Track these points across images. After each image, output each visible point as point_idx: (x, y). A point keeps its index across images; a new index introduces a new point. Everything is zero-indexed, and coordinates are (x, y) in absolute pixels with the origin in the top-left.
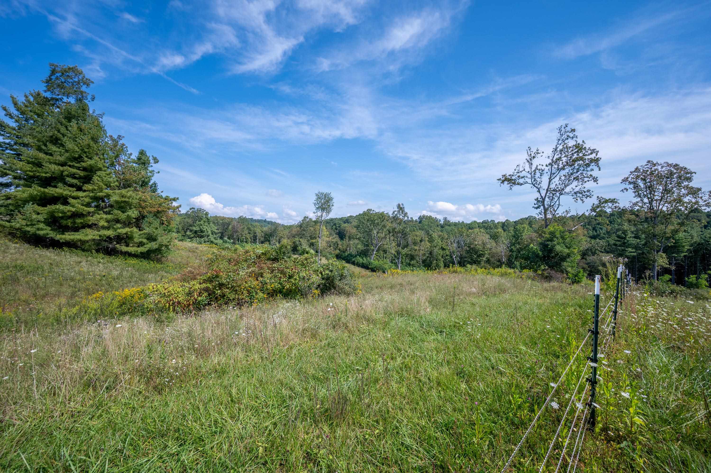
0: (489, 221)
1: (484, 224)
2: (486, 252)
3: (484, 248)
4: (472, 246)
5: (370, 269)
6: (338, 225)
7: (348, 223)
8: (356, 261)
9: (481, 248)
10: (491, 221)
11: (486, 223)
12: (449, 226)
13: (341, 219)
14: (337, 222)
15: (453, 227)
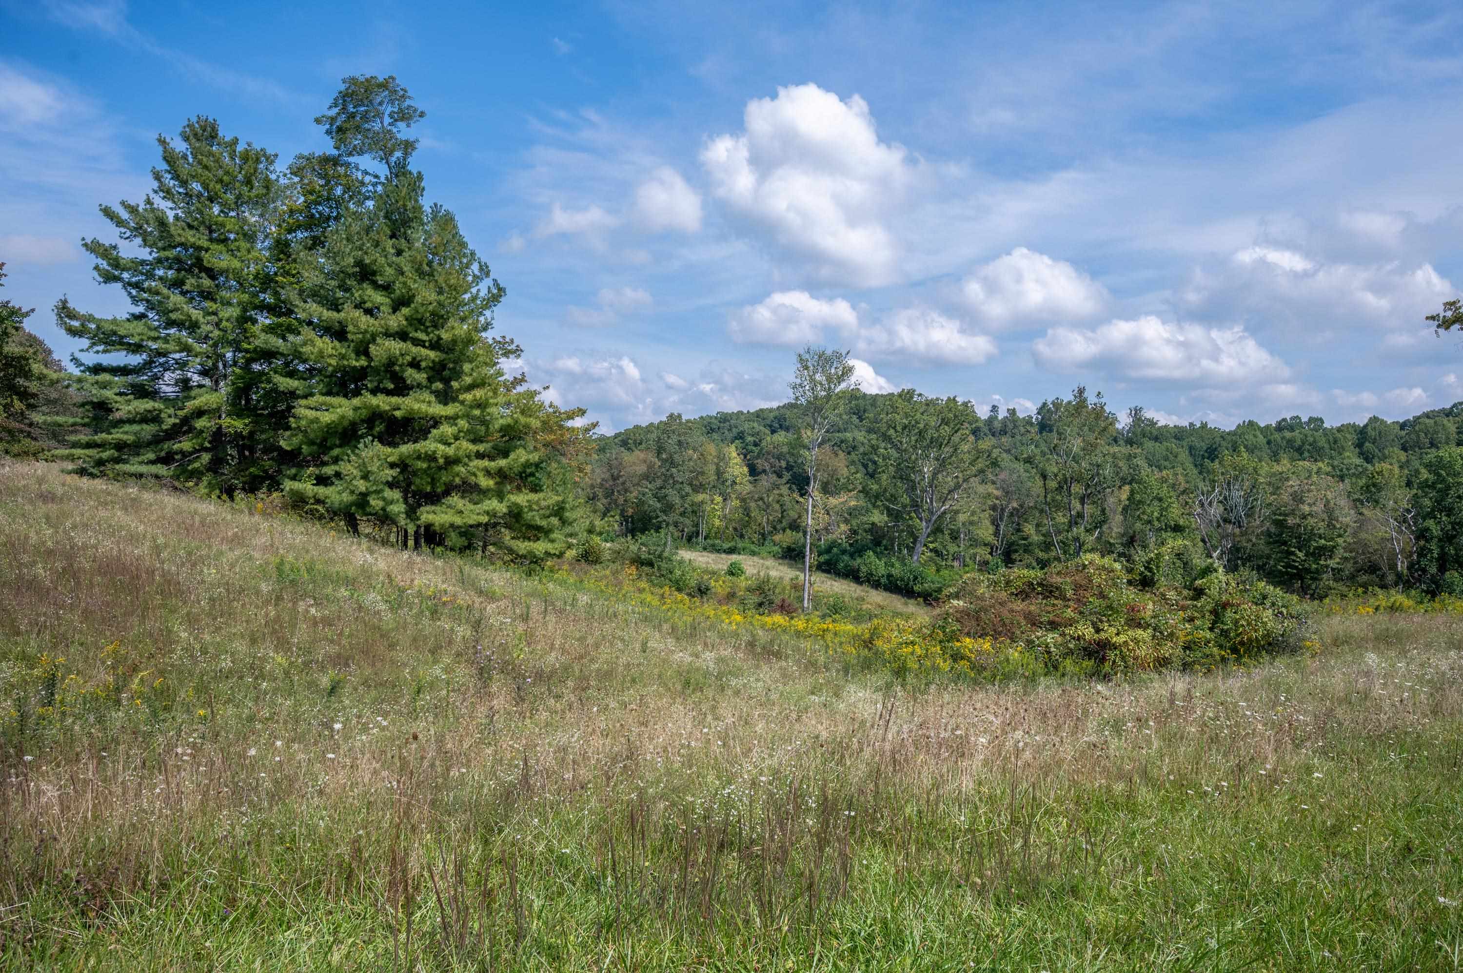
0: (1305, 419)
1: (1288, 434)
2: (1340, 541)
3: (1330, 526)
4: (1290, 521)
5: (919, 595)
6: (750, 439)
7: (787, 429)
8: (864, 569)
9: (1322, 528)
10: (1311, 420)
11: (1291, 429)
12: (1156, 439)
13: (759, 415)
14: (746, 426)
15: (1173, 445)
